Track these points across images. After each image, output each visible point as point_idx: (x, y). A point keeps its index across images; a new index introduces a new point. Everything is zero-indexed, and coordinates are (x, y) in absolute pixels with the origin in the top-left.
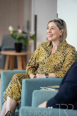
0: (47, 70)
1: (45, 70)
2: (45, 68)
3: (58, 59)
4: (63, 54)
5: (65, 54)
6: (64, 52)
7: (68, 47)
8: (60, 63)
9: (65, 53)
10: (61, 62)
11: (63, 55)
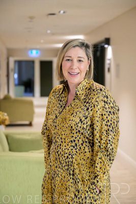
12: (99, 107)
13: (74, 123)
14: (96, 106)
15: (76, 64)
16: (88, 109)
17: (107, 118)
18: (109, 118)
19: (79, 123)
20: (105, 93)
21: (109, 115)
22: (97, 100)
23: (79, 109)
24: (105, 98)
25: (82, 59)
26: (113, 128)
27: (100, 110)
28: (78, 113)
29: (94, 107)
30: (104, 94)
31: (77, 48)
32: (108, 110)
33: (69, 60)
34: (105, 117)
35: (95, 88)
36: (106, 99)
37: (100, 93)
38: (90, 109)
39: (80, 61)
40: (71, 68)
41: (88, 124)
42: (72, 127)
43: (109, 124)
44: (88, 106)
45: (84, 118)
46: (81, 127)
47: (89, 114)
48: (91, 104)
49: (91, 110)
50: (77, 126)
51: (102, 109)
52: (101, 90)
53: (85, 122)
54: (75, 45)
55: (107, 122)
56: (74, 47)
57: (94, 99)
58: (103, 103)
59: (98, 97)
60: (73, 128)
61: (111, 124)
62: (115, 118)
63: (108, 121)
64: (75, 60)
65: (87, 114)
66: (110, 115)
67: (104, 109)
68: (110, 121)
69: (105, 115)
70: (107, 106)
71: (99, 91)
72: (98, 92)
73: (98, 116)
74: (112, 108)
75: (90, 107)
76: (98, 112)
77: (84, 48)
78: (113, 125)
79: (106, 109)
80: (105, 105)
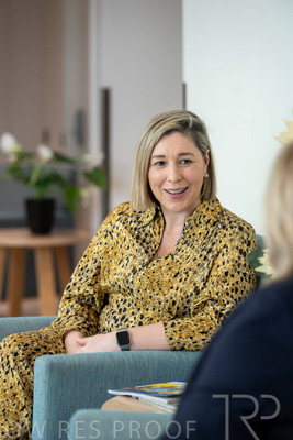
0: (142, 317)
1: (132, 319)
2: (136, 311)
4: (204, 253)
5: (210, 255)
6: (209, 246)
7: (224, 227)
8: (192, 290)
10: (196, 287)
14: (220, 255)
19: (191, 295)
21: (242, 279)
23: (192, 263)
24: (245, 245)
28: (190, 273)
32: (243, 270)
33: (160, 163)
37: (237, 233)
40: (166, 179)
43: (235, 296)
51: (231, 263)
52: (241, 228)
57: (223, 243)
58: (237, 254)
66: (244, 281)
67: (236, 266)
68: (240, 292)
69: (233, 276)
71: (237, 230)
72: (233, 232)
76: (222, 267)
79: (239, 265)
80: (239, 258)
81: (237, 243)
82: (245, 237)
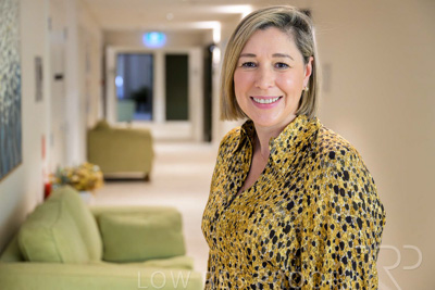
3: (259, 215)
4: (287, 189)
5: (292, 194)
6: (293, 182)
7: (314, 156)
8: (266, 235)
9: (294, 186)
10: (272, 233)
11: (286, 195)
12: (320, 203)
13: (255, 240)
14: (312, 200)
15: (269, 75)
16: (290, 206)
17: (338, 235)
18: (345, 237)
19: (267, 242)
20: (343, 163)
21: (344, 228)
22: (318, 183)
23: (271, 201)
24: (340, 179)
25: (286, 60)
26: (354, 265)
27: (323, 212)
28: (266, 211)
29: (309, 202)
30: (339, 168)
31: (271, 31)
32: (345, 213)
33: (250, 64)
34: (332, 234)
35: (318, 149)
36: (340, 182)
37: (327, 164)
38: (297, 207)
39: (281, 65)
40: (255, 85)
41: (292, 246)
42: (249, 251)
43: (343, 254)
44: (292, 198)
45: (281, 229)
46: (271, 254)
47: (293, 219)
48: (301, 192)
49: (300, 211)
50: (263, 250)
51: (327, 209)
52: (332, 155)
53: (284, 240)
54: (265, 20)
55: (337, 249)
56: (263, 27)
57: (310, 180)
58: (332, 194)
59: (322, 176)
60: (254, 253)
61: (350, 254)
62: (363, 236)
63: (342, 245)
64: (267, 64)
65: (287, 218)
66: (349, 228)
67: (334, 210)
68: (346, 245)
69: (332, 227)
70: (341, 203)
71: (326, 159)
72: (323, 162)
73: (317, 228)
74: (355, 206)
75: (296, 202)
76: (318, 217)
77: (291, 30)
78: (354, 256)
79: (338, 209)
80: (336, 199)
81: (328, 179)
82: (339, 166)
